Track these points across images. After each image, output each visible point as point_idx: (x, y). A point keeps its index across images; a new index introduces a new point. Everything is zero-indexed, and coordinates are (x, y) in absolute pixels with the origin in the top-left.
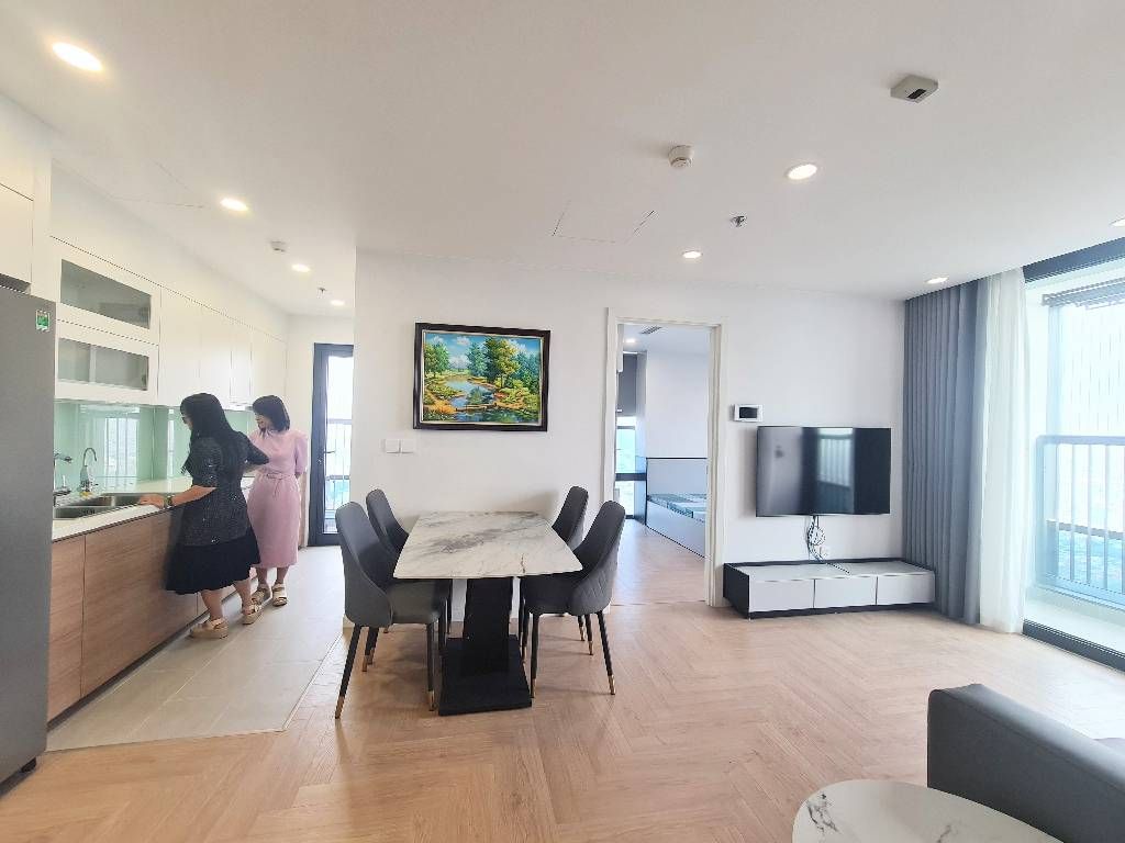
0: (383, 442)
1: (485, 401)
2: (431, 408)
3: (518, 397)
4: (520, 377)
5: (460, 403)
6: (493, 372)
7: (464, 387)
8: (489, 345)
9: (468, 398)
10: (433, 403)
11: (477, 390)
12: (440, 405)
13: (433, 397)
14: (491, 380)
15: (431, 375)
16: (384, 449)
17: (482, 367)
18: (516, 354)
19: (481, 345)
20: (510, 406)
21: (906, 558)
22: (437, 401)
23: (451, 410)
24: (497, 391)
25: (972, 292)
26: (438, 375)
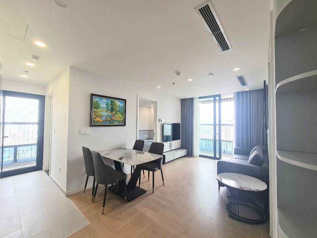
0: (80, 131)
1: (110, 118)
2: (95, 120)
3: (119, 117)
4: (119, 111)
5: (104, 118)
6: (112, 110)
7: (105, 113)
8: (111, 102)
9: (106, 117)
10: (96, 119)
11: (108, 115)
12: (98, 119)
13: (96, 117)
14: (112, 112)
15: (95, 110)
16: (80, 134)
17: (109, 108)
18: (118, 105)
19: (109, 102)
20: (116, 119)
21: (182, 147)
22: (97, 118)
23: (101, 120)
24: (113, 115)
25: (192, 99)
26: (97, 110)
